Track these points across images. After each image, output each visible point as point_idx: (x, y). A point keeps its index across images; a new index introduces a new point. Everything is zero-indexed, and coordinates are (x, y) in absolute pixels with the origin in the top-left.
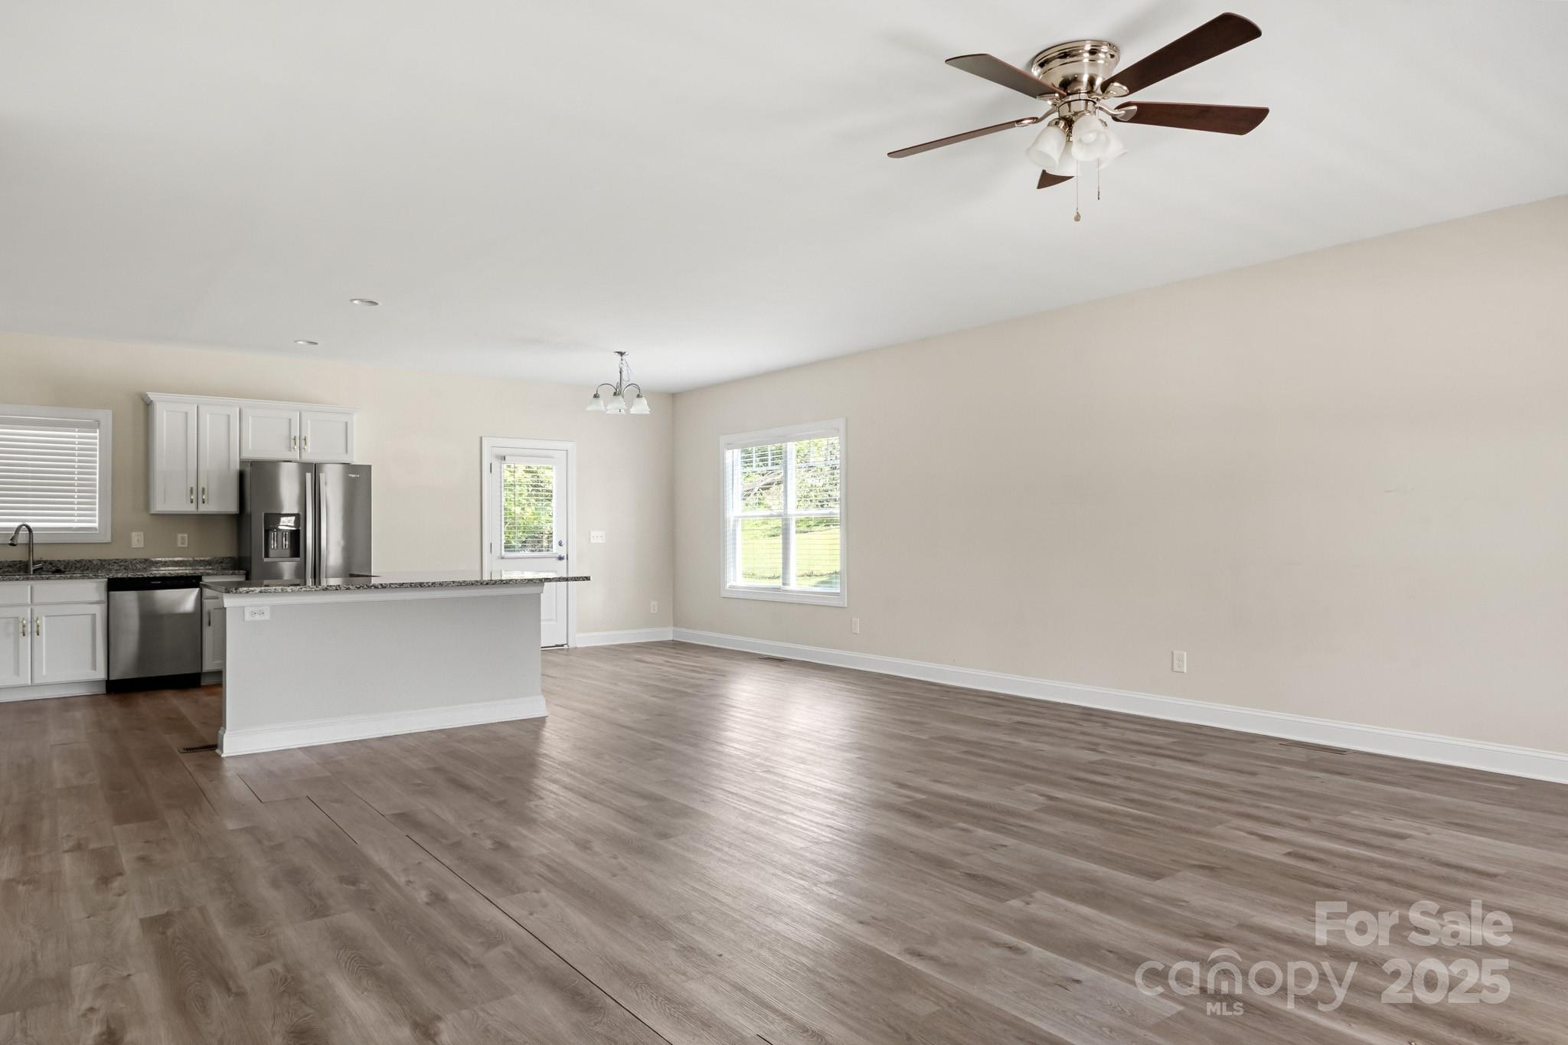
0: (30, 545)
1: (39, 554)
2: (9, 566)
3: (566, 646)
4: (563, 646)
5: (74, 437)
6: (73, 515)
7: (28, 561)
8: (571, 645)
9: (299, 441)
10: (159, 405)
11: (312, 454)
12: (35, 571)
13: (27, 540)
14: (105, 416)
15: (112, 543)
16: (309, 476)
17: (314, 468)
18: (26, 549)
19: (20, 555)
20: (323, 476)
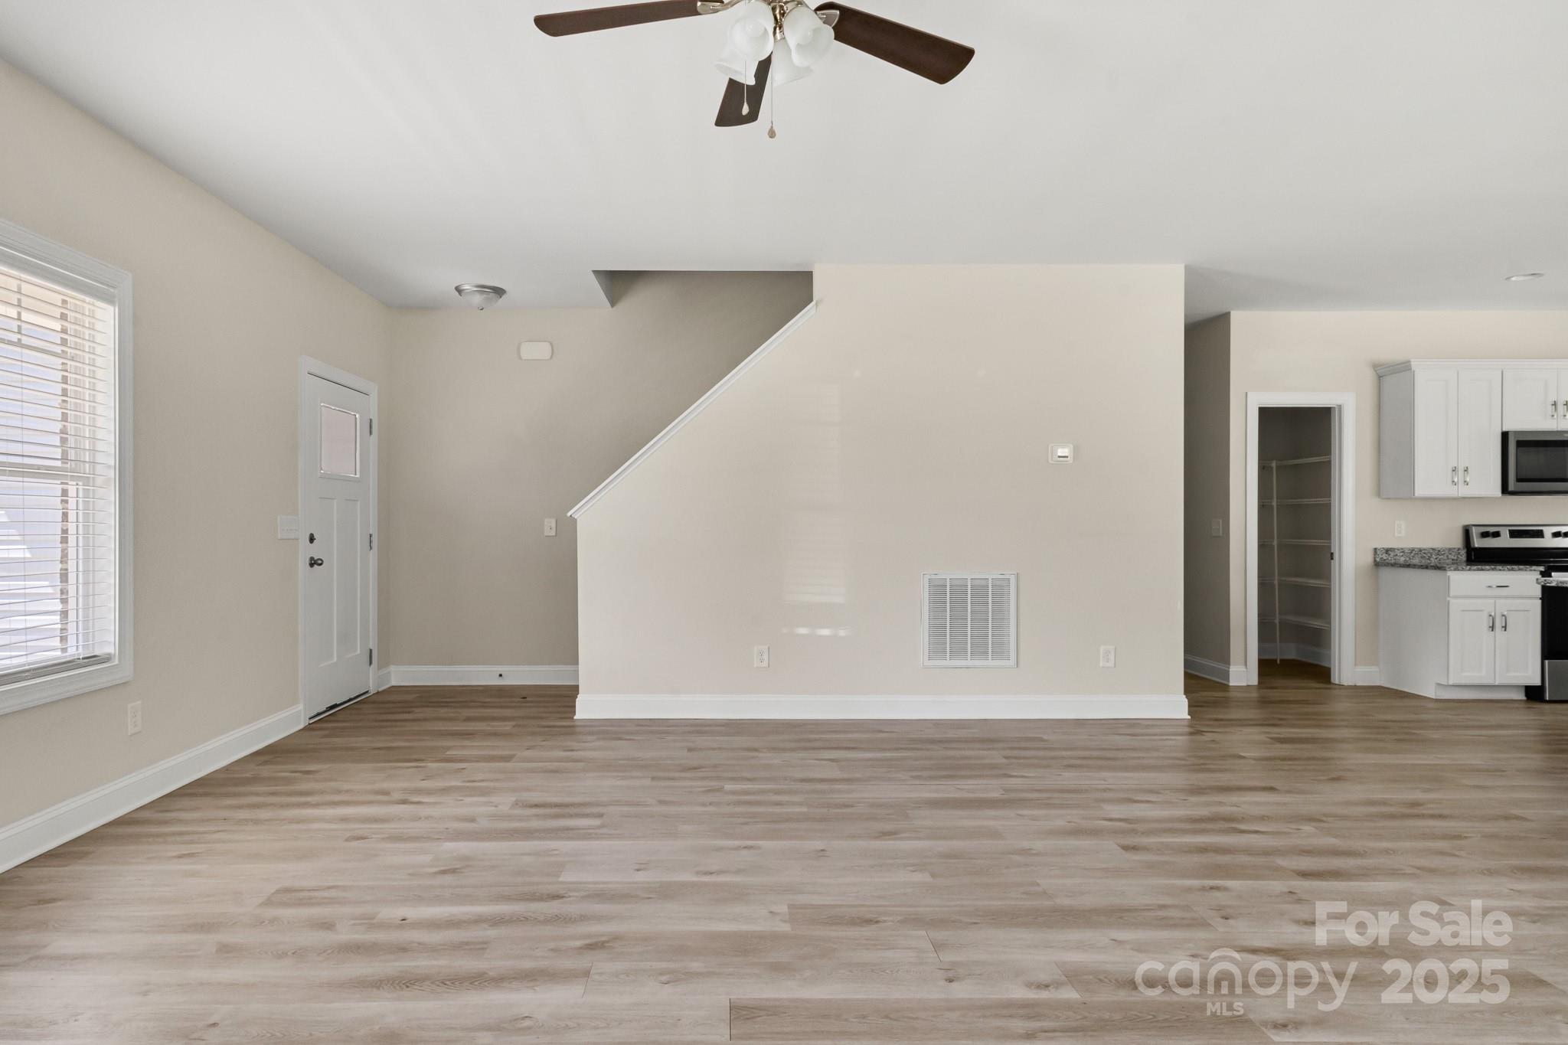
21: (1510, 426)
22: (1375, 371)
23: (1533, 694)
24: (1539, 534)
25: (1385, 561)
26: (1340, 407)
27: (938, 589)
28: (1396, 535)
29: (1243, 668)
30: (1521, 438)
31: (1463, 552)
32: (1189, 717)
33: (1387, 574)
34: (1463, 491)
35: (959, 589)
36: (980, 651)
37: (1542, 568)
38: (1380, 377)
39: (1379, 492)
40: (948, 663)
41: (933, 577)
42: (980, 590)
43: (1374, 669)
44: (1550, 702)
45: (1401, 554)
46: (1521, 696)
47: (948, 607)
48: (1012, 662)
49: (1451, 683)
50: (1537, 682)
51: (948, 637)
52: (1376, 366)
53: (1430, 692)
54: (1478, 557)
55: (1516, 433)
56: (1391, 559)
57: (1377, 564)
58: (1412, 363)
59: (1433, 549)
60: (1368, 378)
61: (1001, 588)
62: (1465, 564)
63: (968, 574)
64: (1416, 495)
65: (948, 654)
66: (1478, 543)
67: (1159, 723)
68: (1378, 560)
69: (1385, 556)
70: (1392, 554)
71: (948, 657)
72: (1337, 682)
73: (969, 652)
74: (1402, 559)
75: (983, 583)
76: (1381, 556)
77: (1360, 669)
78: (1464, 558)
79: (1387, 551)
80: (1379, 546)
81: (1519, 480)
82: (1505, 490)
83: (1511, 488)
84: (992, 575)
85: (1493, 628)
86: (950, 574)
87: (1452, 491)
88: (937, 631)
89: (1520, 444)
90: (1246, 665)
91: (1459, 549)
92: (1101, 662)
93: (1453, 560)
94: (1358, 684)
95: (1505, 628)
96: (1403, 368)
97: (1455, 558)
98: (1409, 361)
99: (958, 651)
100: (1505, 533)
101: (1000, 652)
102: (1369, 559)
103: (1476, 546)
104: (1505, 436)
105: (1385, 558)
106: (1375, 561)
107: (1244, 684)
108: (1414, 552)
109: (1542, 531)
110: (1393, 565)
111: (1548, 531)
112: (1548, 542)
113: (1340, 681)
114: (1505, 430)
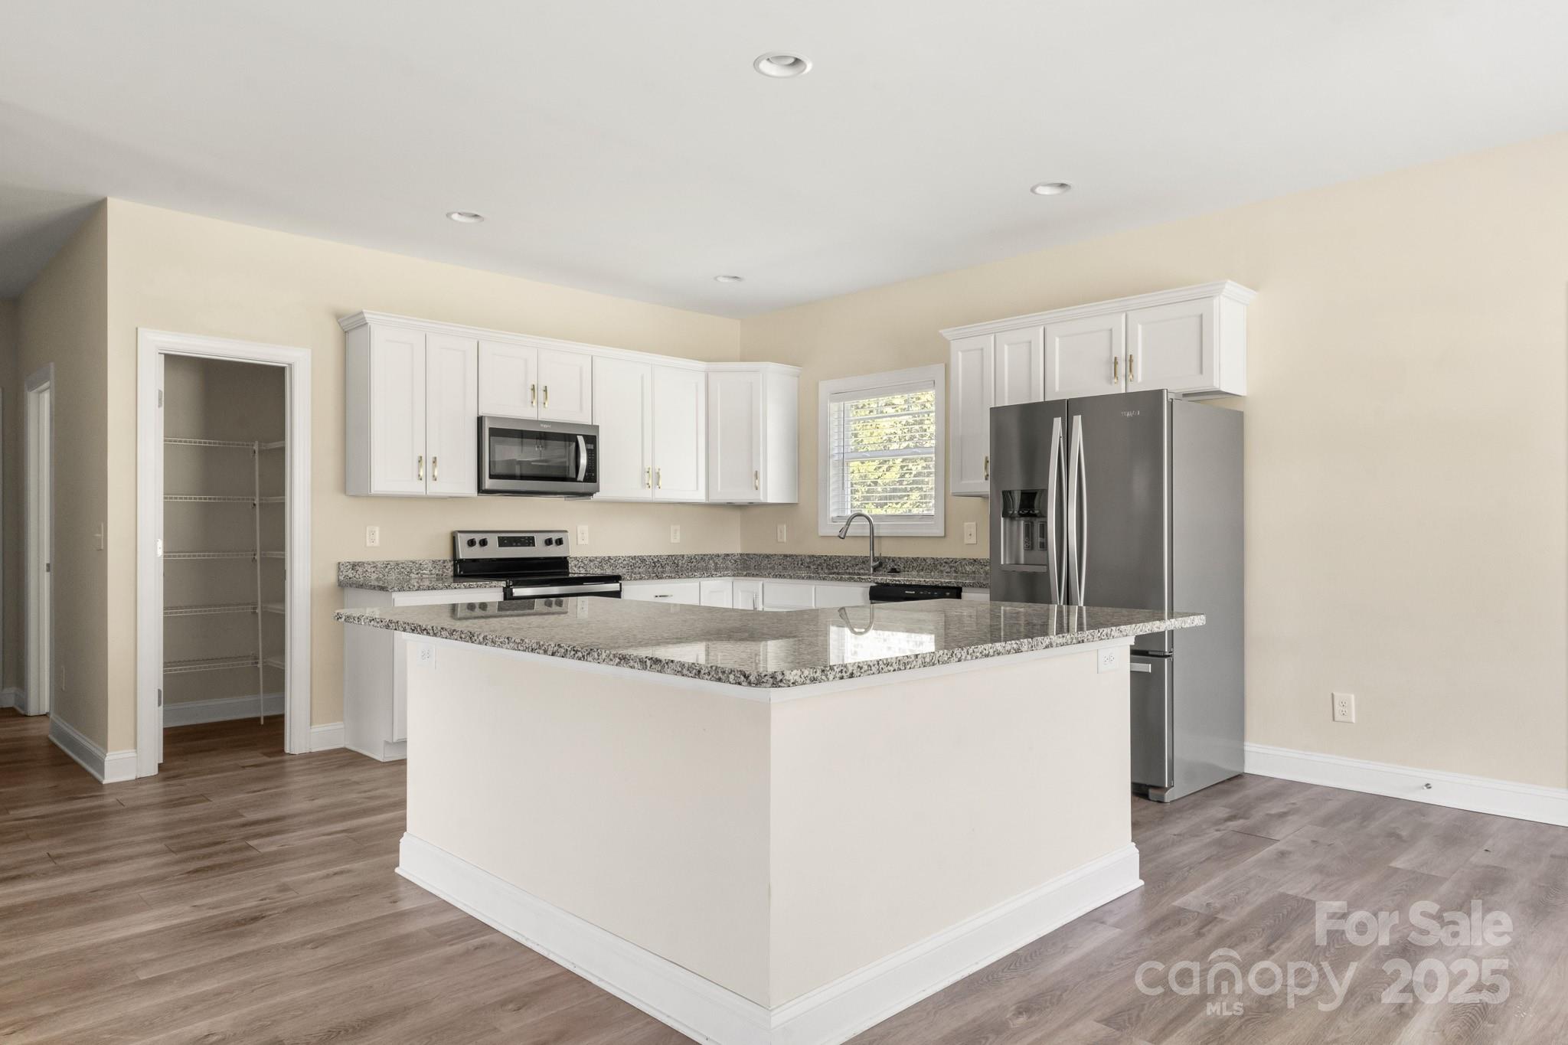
0: (872, 538)
1: (887, 550)
9: (1122, 368)
10: (954, 345)
11: (1141, 382)
12: (875, 569)
13: (867, 532)
14: (938, 371)
15: (945, 536)
16: (1058, 422)
17: (1067, 408)
18: (867, 543)
19: (862, 550)
20: (1077, 420)
24: (529, 542)
25: (351, 581)
26: (290, 365)
28: (368, 544)
29: (130, 753)
31: (450, 565)
34: (436, 489)
37: (508, 583)
39: (344, 488)
43: (339, 725)
45: (373, 569)
52: (339, 317)
54: (465, 571)
55: (493, 419)
56: (359, 576)
57: (341, 586)
58: (366, 315)
62: (451, 580)
64: (373, 492)
66: (465, 553)
68: (343, 579)
70: (360, 570)
72: (294, 752)
74: (374, 577)
76: (345, 573)
77: (318, 728)
78: (450, 572)
79: (354, 566)
82: (481, 490)
87: (418, 488)
89: (494, 432)
90: (136, 747)
91: (444, 562)
93: (437, 575)
96: (360, 322)
97: (441, 573)
98: (365, 313)
100: (493, 540)
103: (461, 557)
104: (480, 420)
105: (351, 575)
106: (339, 580)
107: (132, 777)
108: (389, 567)
109: (533, 538)
110: (361, 586)
111: (539, 539)
112: (539, 551)
113: (290, 750)
114: (480, 414)
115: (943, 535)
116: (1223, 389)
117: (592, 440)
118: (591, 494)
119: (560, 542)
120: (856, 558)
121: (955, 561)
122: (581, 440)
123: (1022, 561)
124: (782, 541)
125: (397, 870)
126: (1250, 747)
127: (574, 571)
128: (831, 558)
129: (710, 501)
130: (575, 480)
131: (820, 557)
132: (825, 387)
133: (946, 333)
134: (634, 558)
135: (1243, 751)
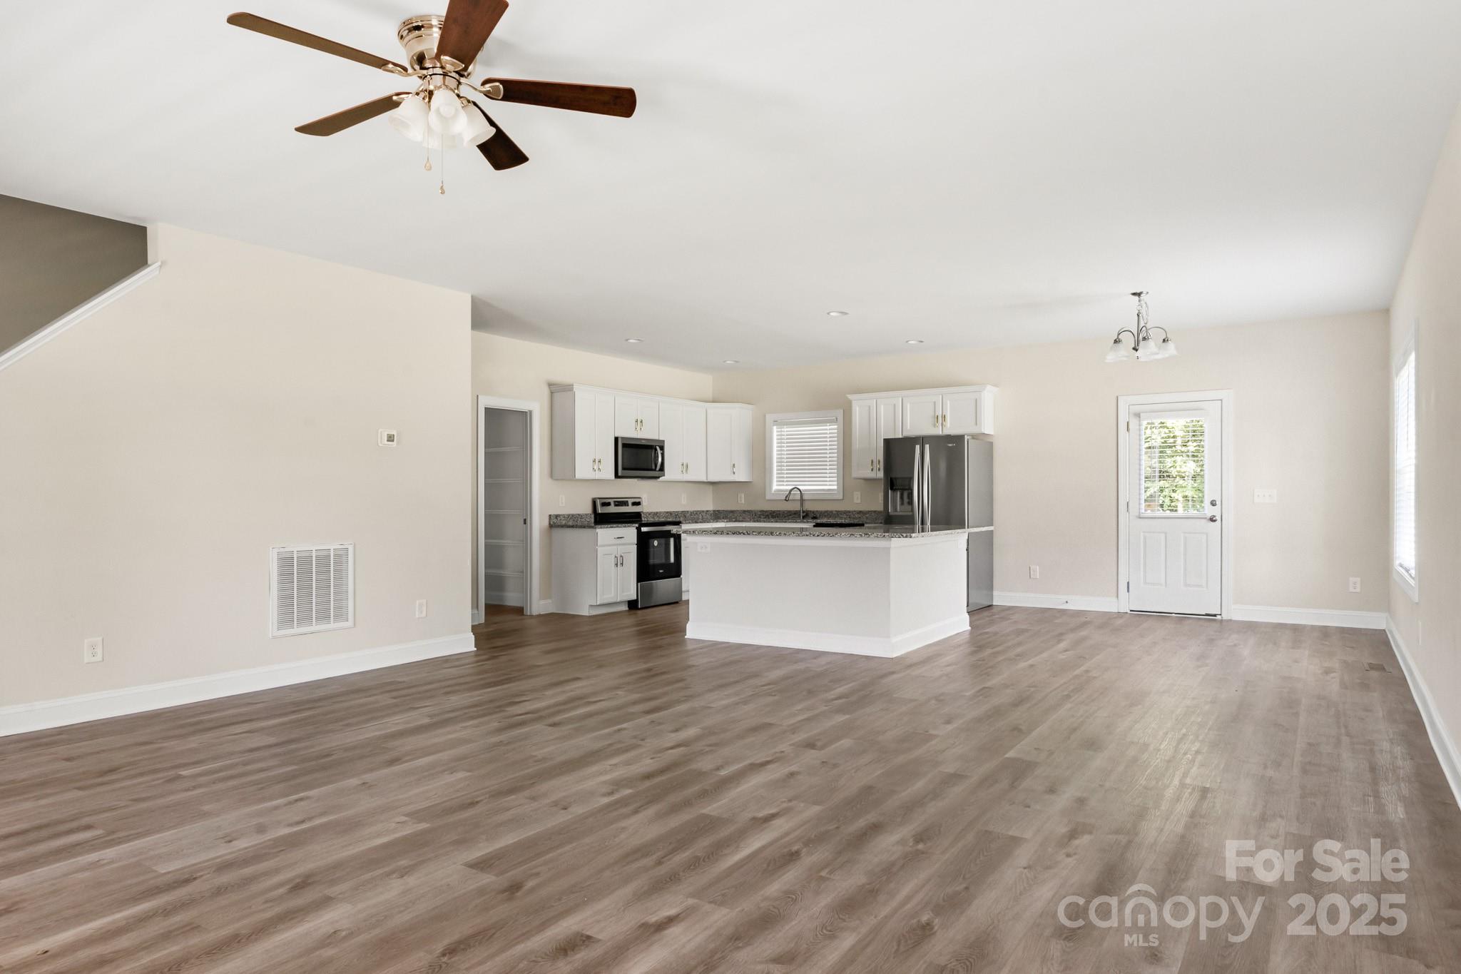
0: (802, 500)
1: (809, 507)
2: (795, 514)
3: (1219, 617)
4: (1215, 615)
5: (827, 430)
6: (826, 481)
7: (800, 511)
8: (1225, 616)
9: (940, 419)
10: (854, 403)
11: (950, 429)
12: (803, 517)
13: (799, 497)
14: (840, 414)
15: (843, 499)
16: (918, 447)
17: (922, 440)
18: (799, 503)
19: (796, 507)
20: (927, 447)
21: (620, 434)
22: (550, 388)
23: (632, 605)
24: (625, 503)
25: (557, 523)
26: (531, 412)
27: (286, 562)
28: (560, 506)
29: (476, 611)
30: (625, 442)
31: (593, 516)
32: (475, 649)
33: (558, 533)
34: (596, 475)
35: (305, 561)
36: (324, 616)
37: (637, 525)
38: (552, 393)
39: (551, 475)
40: (296, 630)
41: (282, 550)
42: (324, 559)
43: (550, 601)
44: (642, 608)
45: (564, 518)
46: (625, 608)
47: (295, 578)
48: (350, 623)
49: (598, 604)
50: (634, 597)
51: (295, 607)
52: (550, 385)
53: (585, 612)
54: (603, 519)
55: (623, 438)
57: (551, 526)
58: (575, 386)
59: (579, 515)
60: (546, 391)
61: (341, 557)
63: (314, 547)
64: (575, 477)
65: (295, 622)
66: (600, 510)
67: (461, 656)
68: (552, 523)
69: (555, 521)
70: (559, 518)
71: (295, 625)
72: (529, 614)
73: (314, 619)
74: (564, 522)
75: (325, 553)
76: (553, 520)
77: (542, 602)
78: (594, 520)
79: (556, 516)
80: (552, 514)
81: (624, 469)
82: (617, 476)
83: (620, 474)
84: (333, 546)
85: (617, 565)
86: (297, 547)
87: (591, 475)
88: (285, 601)
89: (625, 445)
90: (478, 608)
91: (590, 514)
92: (417, 613)
94: (542, 613)
95: (622, 564)
96: (568, 388)
97: (588, 520)
98: (573, 385)
99: (305, 619)
100: (613, 503)
101: (341, 615)
102: (546, 523)
103: (598, 512)
104: (616, 439)
106: (550, 524)
107: (478, 623)
108: (570, 517)
109: (627, 502)
110: (562, 526)
111: (631, 502)
112: (630, 509)
113: (531, 612)
114: (616, 436)
115: (841, 497)
116: (986, 432)
117: (662, 448)
118: (659, 477)
119: (638, 504)
120: (789, 512)
121: (849, 512)
122: (658, 448)
123: (898, 510)
124: (742, 503)
125: (686, 637)
126: (995, 593)
127: (644, 520)
128: (774, 512)
129: (709, 480)
130: (655, 470)
131: (766, 511)
132: (770, 418)
133: (850, 397)
134: (667, 512)
135: (992, 595)
